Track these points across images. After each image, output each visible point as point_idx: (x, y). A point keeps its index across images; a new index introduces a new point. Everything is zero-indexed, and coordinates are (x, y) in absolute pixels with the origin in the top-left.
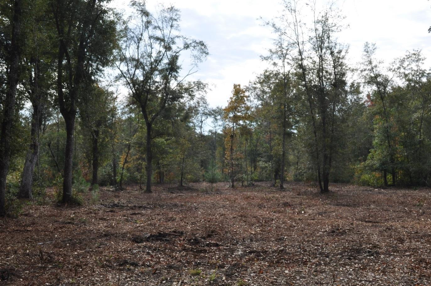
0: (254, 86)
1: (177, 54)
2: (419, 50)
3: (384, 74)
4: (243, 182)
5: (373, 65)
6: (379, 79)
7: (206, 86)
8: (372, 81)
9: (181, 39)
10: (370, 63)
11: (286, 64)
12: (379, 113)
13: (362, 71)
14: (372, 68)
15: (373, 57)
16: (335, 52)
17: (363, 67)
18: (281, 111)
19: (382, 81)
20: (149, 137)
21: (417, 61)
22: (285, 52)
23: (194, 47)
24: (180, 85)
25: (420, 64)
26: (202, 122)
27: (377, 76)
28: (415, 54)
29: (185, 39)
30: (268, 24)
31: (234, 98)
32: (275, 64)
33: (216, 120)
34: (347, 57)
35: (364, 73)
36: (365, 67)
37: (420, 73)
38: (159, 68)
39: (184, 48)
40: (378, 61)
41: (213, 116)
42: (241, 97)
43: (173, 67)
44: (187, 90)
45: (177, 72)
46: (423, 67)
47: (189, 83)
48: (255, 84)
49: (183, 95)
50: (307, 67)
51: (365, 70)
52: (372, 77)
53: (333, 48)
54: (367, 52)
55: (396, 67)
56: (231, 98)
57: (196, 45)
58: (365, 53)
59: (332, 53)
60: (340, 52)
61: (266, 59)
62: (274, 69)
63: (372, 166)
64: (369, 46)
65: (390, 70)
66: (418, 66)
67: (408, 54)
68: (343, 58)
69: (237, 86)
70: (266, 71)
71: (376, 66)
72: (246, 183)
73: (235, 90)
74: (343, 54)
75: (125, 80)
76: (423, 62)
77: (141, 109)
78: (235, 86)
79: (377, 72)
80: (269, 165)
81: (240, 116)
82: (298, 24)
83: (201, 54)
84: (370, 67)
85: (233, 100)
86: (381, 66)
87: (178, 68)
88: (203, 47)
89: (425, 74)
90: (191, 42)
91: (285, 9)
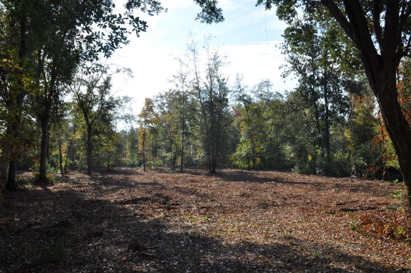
0: (156, 99)
1: (111, 76)
2: (269, 79)
3: (248, 95)
4: (151, 167)
5: (242, 88)
6: (245, 98)
7: (132, 99)
8: (240, 99)
9: (114, 66)
10: (239, 87)
11: (184, 86)
12: (245, 120)
13: (234, 92)
14: (241, 91)
15: (241, 83)
16: (221, 79)
17: (235, 89)
18: (181, 118)
19: (247, 99)
20: (89, 135)
21: (267, 86)
22: (184, 77)
23: (124, 72)
24: (111, 98)
25: (269, 89)
26: (116, 123)
27: (244, 96)
28: (266, 82)
29: (117, 66)
30: (176, 59)
31: (146, 107)
32: (177, 85)
33: (127, 122)
34: (228, 83)
35: (236, 93)
36: (236, 89)
37: (269, 94)
38: (98, 85)
39: (117, 72)
40: (245, 86)
41: (124, 120)
42: (151, 107)
43: (107, 85)
44: (117, 102)
45: (110, 89)
46: (271, 91)
47: (119, 97)
48: (157, 98)
49: (115, 105)
50: (202, 89)
51: (236, 92)
52: (240, 96)
53: (219, 77)
54: (238, 79)
55: (256, 90)
56: (144, 108)
57: (125, 70)
58: (237, 80)
59: (218, 80)
60: (223, 80)
61: (171, 81)
62: (177, 89)
63: (240, 155)
64: (239, 75)
65: (252, 92)
66: (268, 90)
67: (262, 81)
68: (225, 84)
69: (147, 99)
70: (171, 90)
71: (243, 89)
72: (153, 167)
73: (147, 102)
74: (225, 81)
75: (73, 94)
76: (271, 87)
77: (83, 115)
78: (146, 99)
79: (244, 93)
80: (169, 155)
81: (149, 120)
82: (196, 60)
83: (128, 77)
84: (239, 90)
85: (145, 109)
86: (246, 89)
87: (111, 86)
88: (130, 72)
89: (272, 95)
90: (121, 68)
91: (188, 49)
